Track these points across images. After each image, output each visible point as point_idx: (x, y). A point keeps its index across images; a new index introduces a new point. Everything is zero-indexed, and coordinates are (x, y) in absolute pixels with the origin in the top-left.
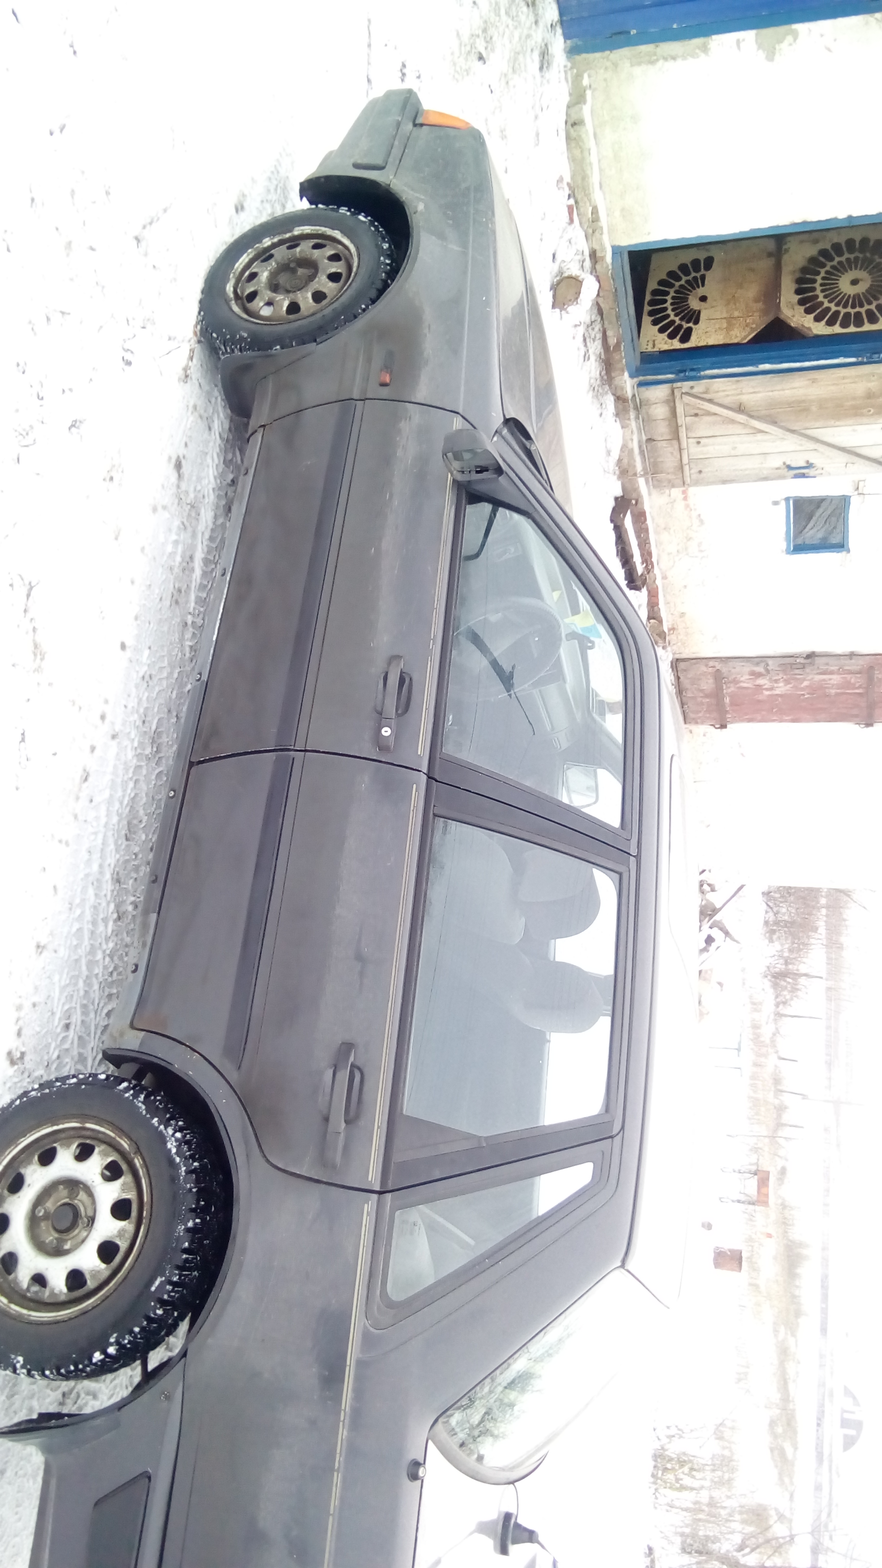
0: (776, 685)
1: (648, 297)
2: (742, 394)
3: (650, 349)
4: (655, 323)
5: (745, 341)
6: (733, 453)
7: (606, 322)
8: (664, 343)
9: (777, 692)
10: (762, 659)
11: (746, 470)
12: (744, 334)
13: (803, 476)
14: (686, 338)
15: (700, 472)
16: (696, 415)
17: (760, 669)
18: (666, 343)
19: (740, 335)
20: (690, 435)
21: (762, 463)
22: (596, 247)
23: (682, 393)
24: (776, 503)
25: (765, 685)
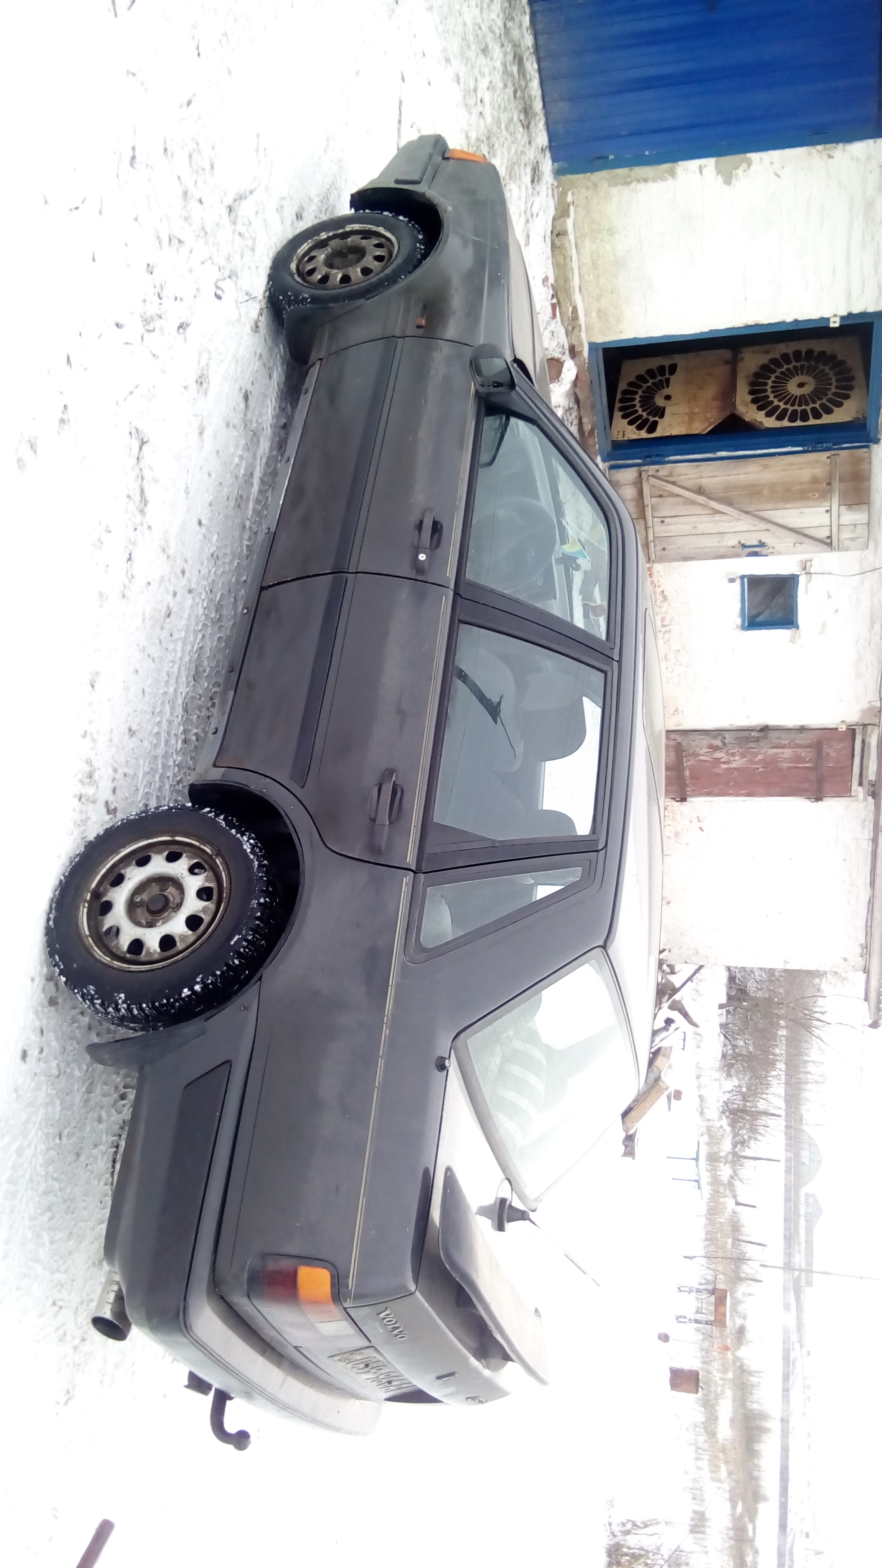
0: (732, 759)
1: (619, 396)
2: (701, 477)
3: (620, 438)
4: (624, 417)
5: (705, 432)
6: (694, 532)
7: (582, 411)
8: (632, 433)
9: (734, 765)
10: (719, 733)
11: (705, 547)
12: (703, 427)
13: (756, 554)
14: (653, 428)
15: (664, 549)
16: (661, 496)
17: (717, 742)
18: (634, 433)
19: (700, 427)
20: (655, 514)
21: (719, 542)
22: (575, 342)
23: (649, 476)
24: (732, 580)
25: (722, 758)
